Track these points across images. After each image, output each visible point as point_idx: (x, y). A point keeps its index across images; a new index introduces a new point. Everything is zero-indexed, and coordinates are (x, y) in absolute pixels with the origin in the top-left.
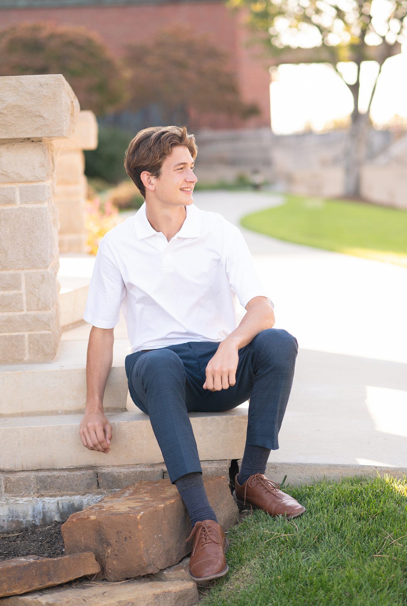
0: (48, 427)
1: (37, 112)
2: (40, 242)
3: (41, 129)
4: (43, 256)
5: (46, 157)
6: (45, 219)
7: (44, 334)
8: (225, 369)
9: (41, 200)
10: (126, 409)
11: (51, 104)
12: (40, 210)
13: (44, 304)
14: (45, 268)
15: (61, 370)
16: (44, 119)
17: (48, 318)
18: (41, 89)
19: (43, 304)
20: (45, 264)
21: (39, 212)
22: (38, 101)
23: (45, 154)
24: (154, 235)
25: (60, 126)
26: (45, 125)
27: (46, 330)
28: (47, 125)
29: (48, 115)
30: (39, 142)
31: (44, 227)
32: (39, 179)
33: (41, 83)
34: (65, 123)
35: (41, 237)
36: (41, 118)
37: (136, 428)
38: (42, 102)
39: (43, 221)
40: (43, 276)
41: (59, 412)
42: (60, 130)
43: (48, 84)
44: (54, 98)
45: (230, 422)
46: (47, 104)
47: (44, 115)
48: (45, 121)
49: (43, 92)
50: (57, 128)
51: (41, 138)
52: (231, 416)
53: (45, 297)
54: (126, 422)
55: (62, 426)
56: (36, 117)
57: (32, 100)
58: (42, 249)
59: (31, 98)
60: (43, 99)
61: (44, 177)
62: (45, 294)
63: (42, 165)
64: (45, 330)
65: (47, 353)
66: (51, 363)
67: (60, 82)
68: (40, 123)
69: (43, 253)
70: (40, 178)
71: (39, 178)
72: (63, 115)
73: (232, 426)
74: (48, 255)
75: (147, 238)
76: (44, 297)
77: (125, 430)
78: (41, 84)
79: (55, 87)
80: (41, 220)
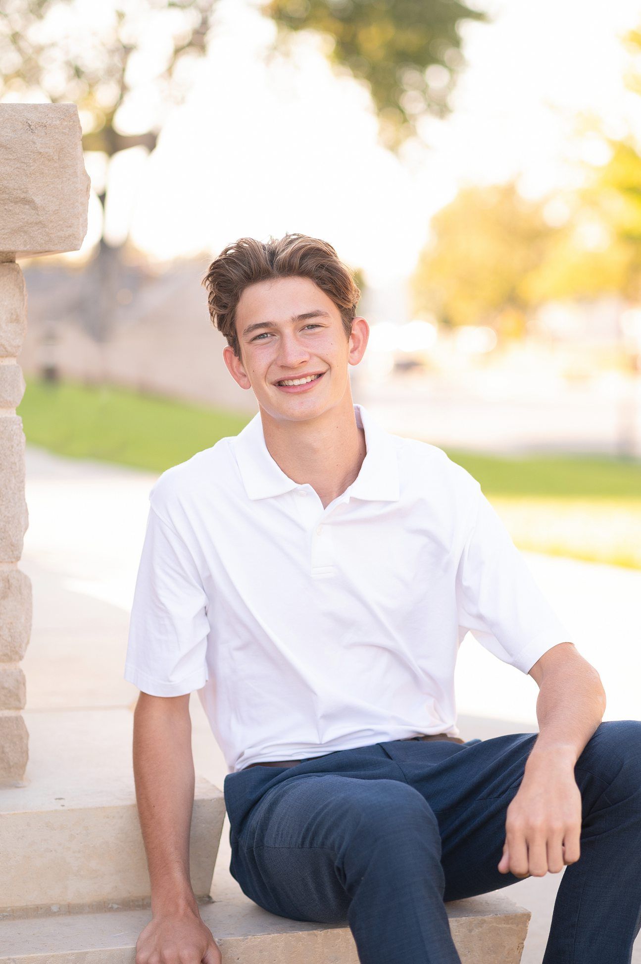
0: (53, 956)
1: (19, 192)
2: (4, 499)
3: (25, 232)
4: (10, 533)
5: (23, 299)
6: (18, 445)
7: (6, 717)
8: (558, 825)
9: (10, 402)
10: (209, 897)
11: (52, 173)
12: (5, 425)
13: (9, 648)
14: (12, 562)
15: (64, 808)
16: (35, 208)
17: (17, 681)
18: (31, 138)
19: (6, 646)
20: (12, 551)
21: (5, 429)
22: (22, 164)
23: (21, 292)
24: (291, 493)
25: (70, 227)
26: (36, 224)
27: (9, 709)
28: (40, 222)
29: (44, 200)
30: (8, 264)
31: (16, 464)
32: (7, 351)
33: (29, 122)
34: (81, 219)
35: (7, 489)
36: (27, 207)
37: (261, 951)
38: (33, 168)
39: (13, 450)
40: (9, 581)
41: (55, 909)
42: (70, 236)
43: (45, 126)
44: (59, 159)
45: (476, 931)
46: (43, 173)
47: (34, 198)
48: (38, 214)
49: (34, 143)
50: (63, 231)
51: (13, 253)
52: (478, 917)
53: (12, 631)
54: (240, 938)
55: (87, 953)
56: (16, 203)
57: (8, 161)
58: (8, 517)
59: (6, 157)
60: (34, 161)
61: (19, 346)
62: (11, 623)
63: (15, 317)
64: (6, 708)
65: (12, 764)
66: (21, 787)
67: (74, 122)
68: (24, 219)
69: (10, 525)
70: (9, 349)
71: (5, 348)
72: (77, 202)
73: (480, 940)
74: (21, 531)
75: (276, 497)
76: (10, 629)
77: (237, 958)
78: (30, 126)
79: (63, 133)
80: (9, 448)
